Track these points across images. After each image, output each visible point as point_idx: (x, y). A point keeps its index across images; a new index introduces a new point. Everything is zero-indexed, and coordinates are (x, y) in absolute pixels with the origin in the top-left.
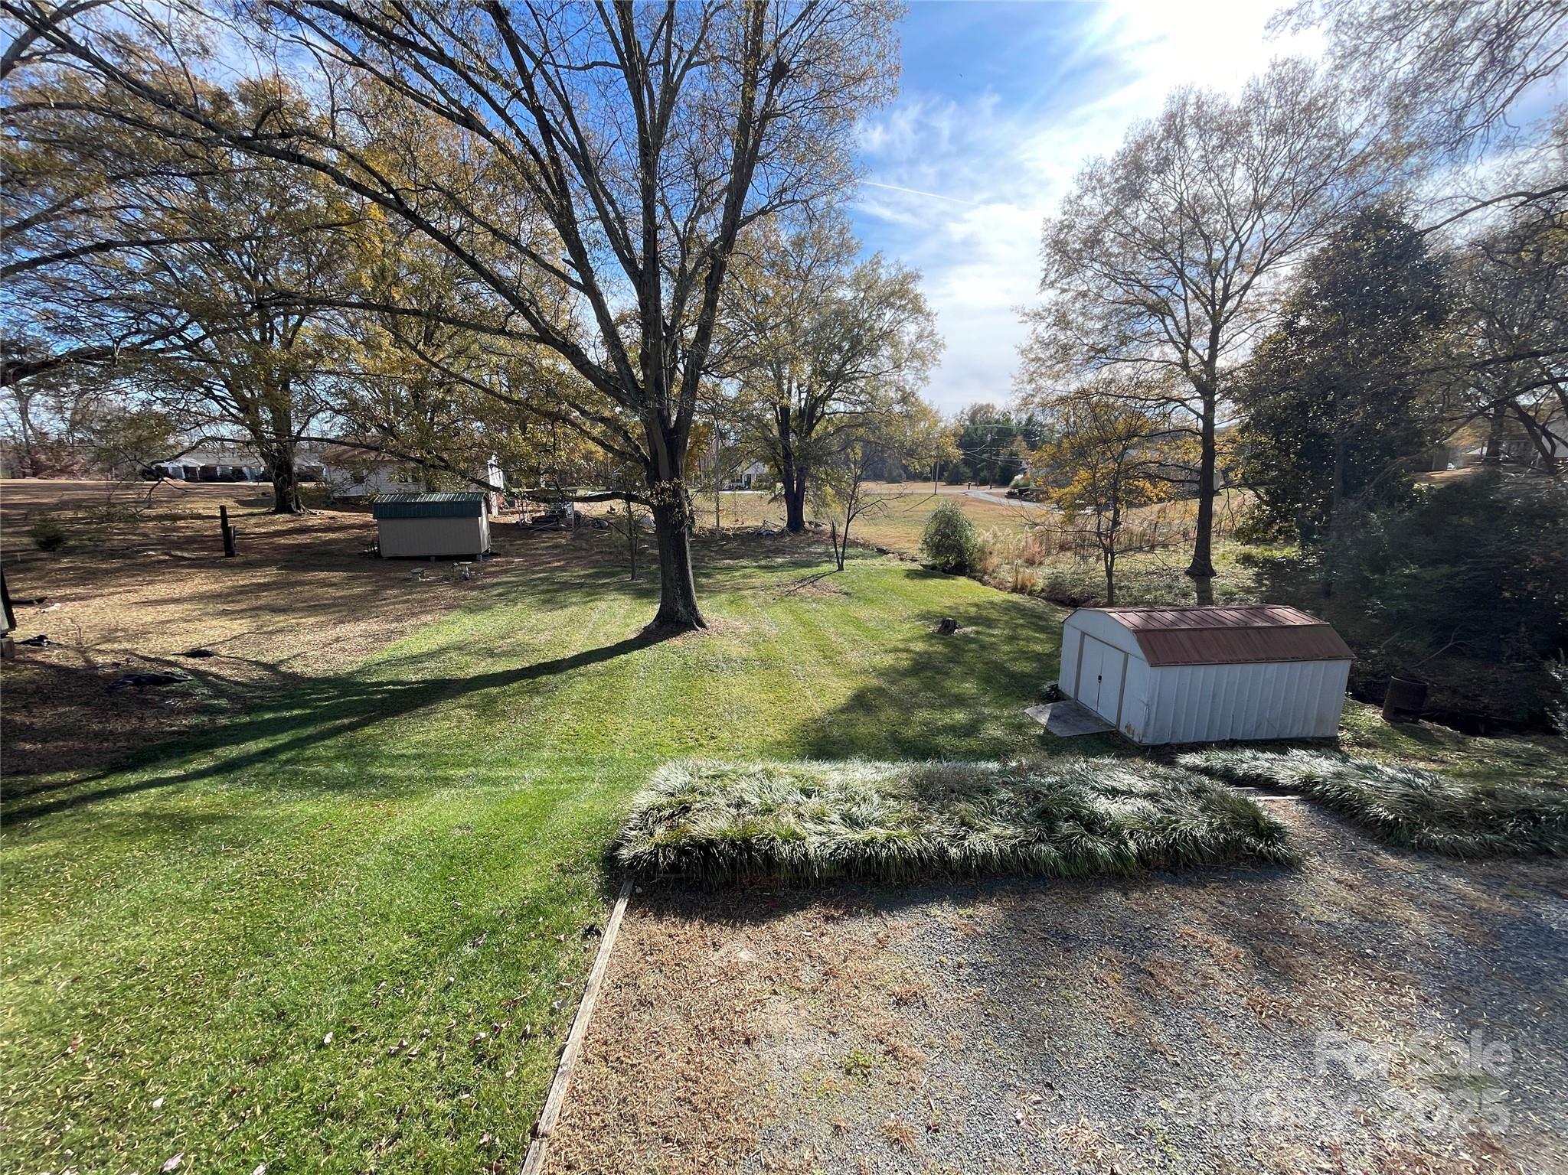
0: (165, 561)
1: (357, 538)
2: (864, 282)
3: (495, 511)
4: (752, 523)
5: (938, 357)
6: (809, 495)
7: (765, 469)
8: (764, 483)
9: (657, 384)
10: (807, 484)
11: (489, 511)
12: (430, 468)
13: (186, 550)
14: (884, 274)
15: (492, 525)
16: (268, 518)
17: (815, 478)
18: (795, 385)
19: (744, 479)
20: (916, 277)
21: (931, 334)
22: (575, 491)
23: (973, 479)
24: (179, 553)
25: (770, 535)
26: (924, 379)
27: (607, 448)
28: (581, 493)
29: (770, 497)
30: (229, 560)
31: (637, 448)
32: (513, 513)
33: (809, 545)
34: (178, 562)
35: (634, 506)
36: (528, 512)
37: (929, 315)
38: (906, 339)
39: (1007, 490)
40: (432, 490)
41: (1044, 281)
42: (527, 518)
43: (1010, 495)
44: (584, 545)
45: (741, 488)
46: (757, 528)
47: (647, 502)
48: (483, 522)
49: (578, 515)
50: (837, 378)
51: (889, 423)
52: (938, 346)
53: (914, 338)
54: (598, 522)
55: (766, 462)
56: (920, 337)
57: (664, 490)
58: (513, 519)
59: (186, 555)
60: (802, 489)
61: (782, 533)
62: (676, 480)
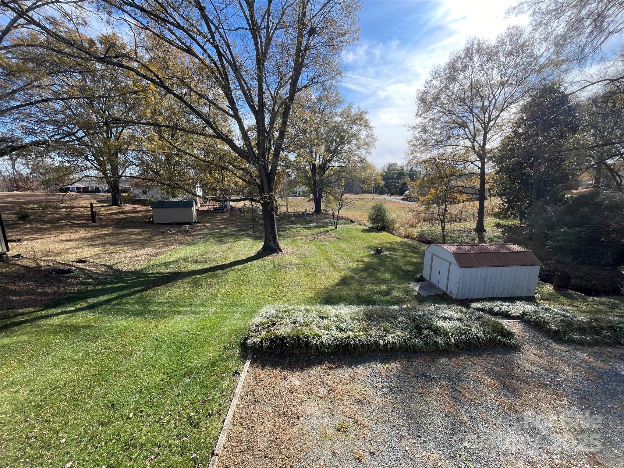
0: (68, 225)
1: (144, 216)
2: (345, 114)
3: (199, 205)
4: (300, 210)
5: (375, 144)
6: (323, 199)
7: (306, 189)
8: (305, 194)
9: (263, 155)
10: (323, 195)
11: (196, 205)
12: (173, 188)
13: (77, 220)
14: (353, 111)
15: (198, 211)
16: (109, 208)
17: (326, 192)
18: (318, 155)
19: (298, 193)
20: (366, 113)
21: (372, 135)
22: (231, 197)
23: (389, 193)
24: (74, 221)
25: (308, 215)
26: (369, 153)
27: (243, 180)
28: (233, 198)
29: (308, 200)
30: (94, 224)
31: (255, 180)
32: (206, 206)
33: (323, 219)
34: (73, 225)
35: (254, 203)
36: (212, 205)
37: (371, 127)
38: (362, 137)
39: (402, 197)
40: (174, 196)
41: (417, 114)
42: (212, 208)
43: (404, 199)
44: (234, 219)
45: (296, 196)
46: (303, 212)
47: (259, 202)
48: (194, 209)
49: (231, 207)
50: (335, 152)
51: (355, 170)
52: (375, 140)
53: (365, 137)
54: (239, 210)
55: (306, 186)
56: (368, 136)
57: (266, 197)
58: (206, 208)
59: (76, 222)
60: (320, 196)
61: (312, 214)
62: (270, 193)
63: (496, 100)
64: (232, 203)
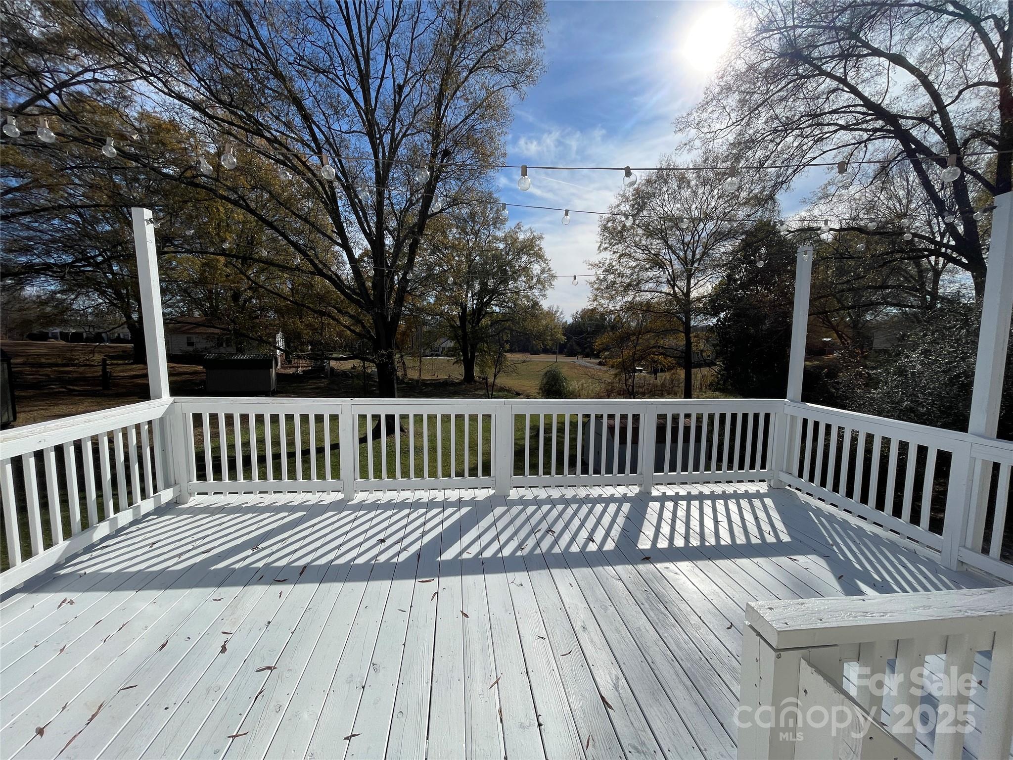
0: (63, 392)
1: (189, 381)
2: (511, 240)
3: (279, 367)
4: (443, 376)
5: (553, 283)
6: (477, 360)
7: (451, 344)
8: (450, 352)
9: (380, 299)
10: (476, 354)
11: (277, 365)
12: (240, 337)
13: (76, 385)
14: (521, 237)
15: (278, 375)
16: (129, 367)
17: (482, 350)
18: (470, 295)
19: (441, 350)
20: (541, 238)
21: (549, 270)
22: (332, 354)
23: (581, 353)
24: (71, 387)
25: (453, 384)
26: (544, 296)
27: (353, 331)
28: (335, 356)
29: (453, 361)
30: (106, 392)
31: (369, 332)
32: (290, 367)
33: (476, 390)
34: (70, 393)
35: (367, 364)
36: (303, 366)
37: (546, 260)
38: (535, 272)
39: (598, 361)
40: (240, 351)
41: (599, 247)
42: (300, 371)
43: (600, 364)
44: (336, 387)
45: (437, 355)
46: (446, 380)
47: (373, 361)
48: (273, 372)
49: (332, 369)
50: (494, 292)
51: (524, 320)
52: (553, 277)
53: (539, 272)
54: (344, 374)
55: (453, 340)
56: (543, 271)
57: (383, 355)
58: (291, 371)
59: (75, 388)
60: (473, 356)
61: (460, 384)
62: (390, 350)
63: (699, 236)
64: (333, 363)
